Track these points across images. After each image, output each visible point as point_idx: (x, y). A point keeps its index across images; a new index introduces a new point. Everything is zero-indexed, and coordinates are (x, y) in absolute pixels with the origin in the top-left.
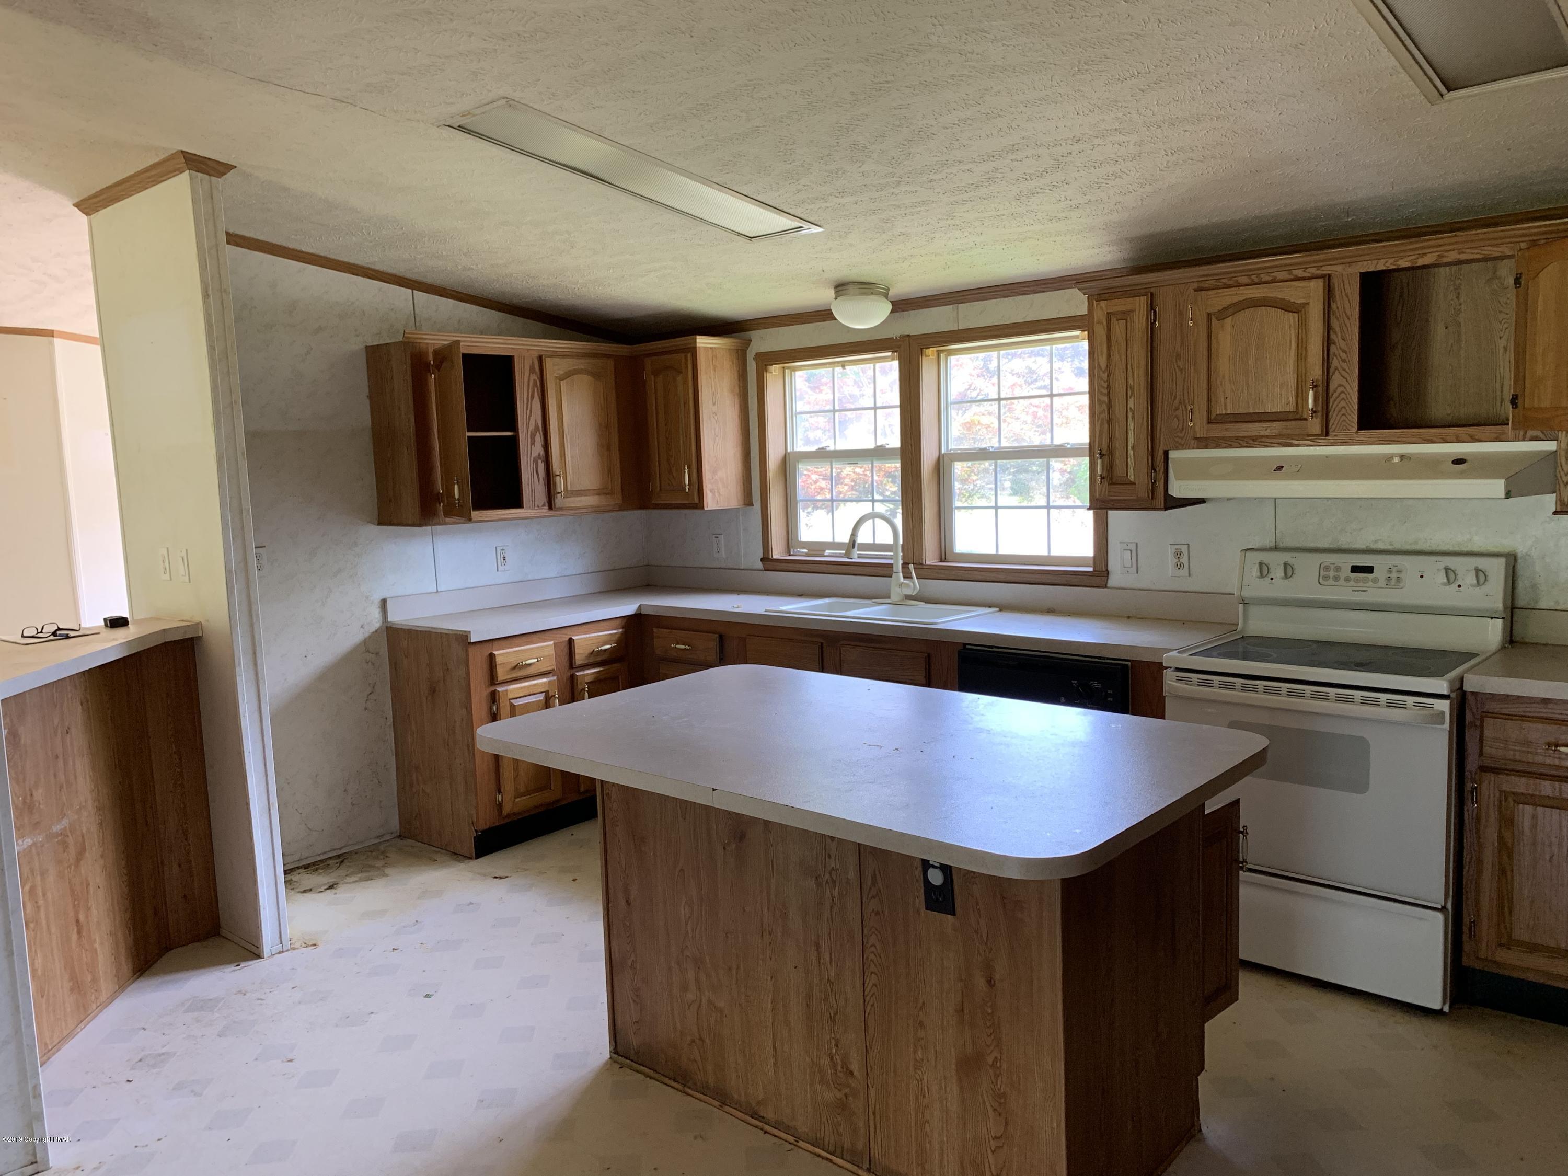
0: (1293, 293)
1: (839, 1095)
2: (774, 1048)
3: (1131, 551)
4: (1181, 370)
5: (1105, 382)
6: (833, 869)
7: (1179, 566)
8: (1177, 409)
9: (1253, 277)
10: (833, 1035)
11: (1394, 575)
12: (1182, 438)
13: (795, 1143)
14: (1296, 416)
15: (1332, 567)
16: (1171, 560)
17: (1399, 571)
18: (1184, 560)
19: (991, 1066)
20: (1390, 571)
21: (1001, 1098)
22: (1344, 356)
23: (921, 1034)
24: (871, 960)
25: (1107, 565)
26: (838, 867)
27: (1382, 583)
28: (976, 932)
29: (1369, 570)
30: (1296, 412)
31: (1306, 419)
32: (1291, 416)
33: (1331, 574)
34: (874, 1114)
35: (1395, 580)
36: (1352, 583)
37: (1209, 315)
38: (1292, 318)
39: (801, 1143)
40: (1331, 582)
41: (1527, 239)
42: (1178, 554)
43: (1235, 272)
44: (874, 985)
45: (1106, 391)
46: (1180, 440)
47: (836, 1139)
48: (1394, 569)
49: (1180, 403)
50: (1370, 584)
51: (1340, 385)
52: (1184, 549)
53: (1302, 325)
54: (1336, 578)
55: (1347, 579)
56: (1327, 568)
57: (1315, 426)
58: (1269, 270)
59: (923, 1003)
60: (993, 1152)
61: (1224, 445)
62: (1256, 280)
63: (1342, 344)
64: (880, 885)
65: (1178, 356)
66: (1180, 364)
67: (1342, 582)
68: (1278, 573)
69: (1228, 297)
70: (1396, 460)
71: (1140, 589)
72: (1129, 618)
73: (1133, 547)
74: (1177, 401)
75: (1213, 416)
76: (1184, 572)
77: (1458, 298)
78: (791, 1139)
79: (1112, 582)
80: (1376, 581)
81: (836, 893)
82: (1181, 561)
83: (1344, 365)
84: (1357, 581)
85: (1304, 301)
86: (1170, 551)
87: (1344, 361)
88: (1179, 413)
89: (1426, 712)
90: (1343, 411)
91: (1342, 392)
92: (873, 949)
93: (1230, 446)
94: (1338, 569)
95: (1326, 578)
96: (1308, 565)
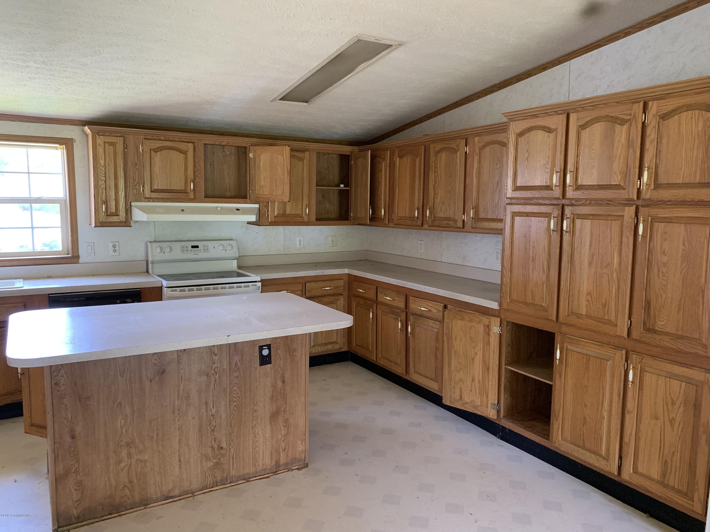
0: (182, 146)
1: (215, 461)
2: (180, 460)
3: (91, 246)
4: (138, 170)
5: (103, 171)
6: (216, 367)
7: (115, 251)
8: (136, 185)
9: (166, 138)
10: (213, 437)
11: (206, 248)
12: (138, 198)
13: (193, 495)
14: (185, 192)
15: (185, 246)
16: (111, 248)
17: (207, 247)
18: (117, 248)
19: (282, 412)
20: (204, 247)
21: (286, 421)
22: (199, 172)
23: (255, 414)
24: (234, 397)
25: (78, 254)
26: (218, 366)
27: (203, 251)
28: (279, 366)
29: (197, 247)
30: (185, 190)
31: (188, 193)
32: (183, 192)
33: (185, 249)
34: (233, 458)
35: (206, 250)
36: (193, 252)
37: (150, 149)
38: (183, 156)
39: (196, 494)
40: (185, 252)
41: (251, 143)
42: (114, 246)
43: (159, 135)
44: (235, 406)
45: (104, 175)
46: (138, 199)
47: (214, 480)
48: (205, 246)
49: (137, 183)
50: (199, 252)
51: (198, 182)
52: (117, 244)
53: (186, 159)
54: (187, 251)
55: (191, 251)
56: (183, 247)
57: (192, 196)
58: (173, 137)
59: (256, 403)
60: (283, 442)
61: (156, 201)
62: (168, 139)
63: (199, 168)
64: (239, 365)
65: (136, 164)
66: (137, 167)
67: (189, 252)
68: (168, 250)
69: (158, 144)
70: (219, 208)
71: (98, 263)
72: (94, 275)
73: (92, 244)
74: (136, 183)
75: (153, 189)
76: (117, 253)
77: (213, 156)
78: (190, 495)
79: (81, 260)
80: (200, 250)
81: (217, 377)
82: (116, 249)
83: (200, 175)
84: (194, 251)
85: (186, 150)
86: (111, 245)
87: (199, 173)
88: (137, 187)
89: (256, 287)
90: (200, 191)
91: (199, 184)
92: (235, 392)
93: (159, 202)
94: (187, 247)
95: (184, 251)
96: (177, 246)
